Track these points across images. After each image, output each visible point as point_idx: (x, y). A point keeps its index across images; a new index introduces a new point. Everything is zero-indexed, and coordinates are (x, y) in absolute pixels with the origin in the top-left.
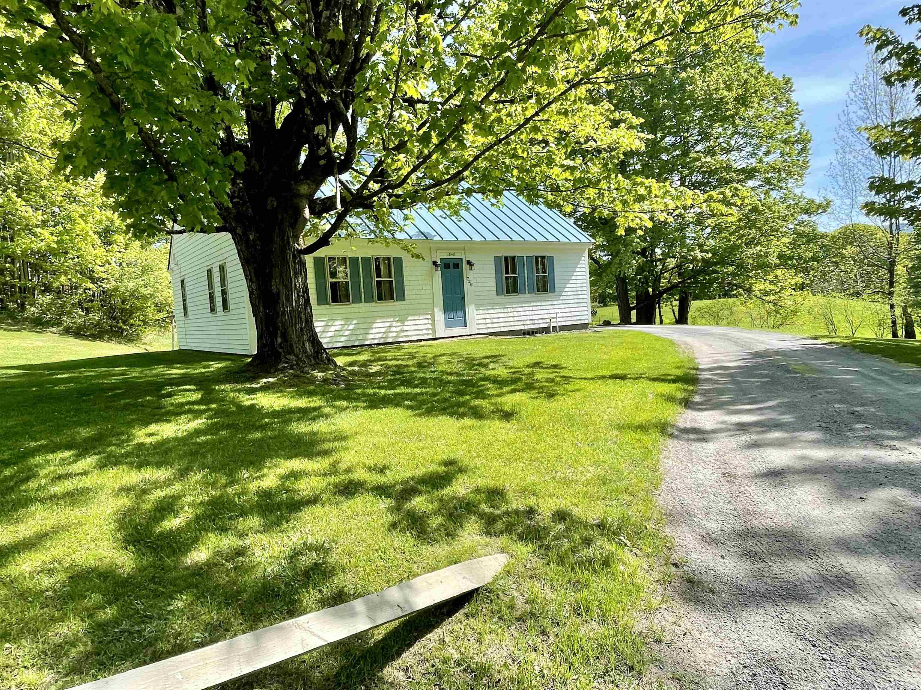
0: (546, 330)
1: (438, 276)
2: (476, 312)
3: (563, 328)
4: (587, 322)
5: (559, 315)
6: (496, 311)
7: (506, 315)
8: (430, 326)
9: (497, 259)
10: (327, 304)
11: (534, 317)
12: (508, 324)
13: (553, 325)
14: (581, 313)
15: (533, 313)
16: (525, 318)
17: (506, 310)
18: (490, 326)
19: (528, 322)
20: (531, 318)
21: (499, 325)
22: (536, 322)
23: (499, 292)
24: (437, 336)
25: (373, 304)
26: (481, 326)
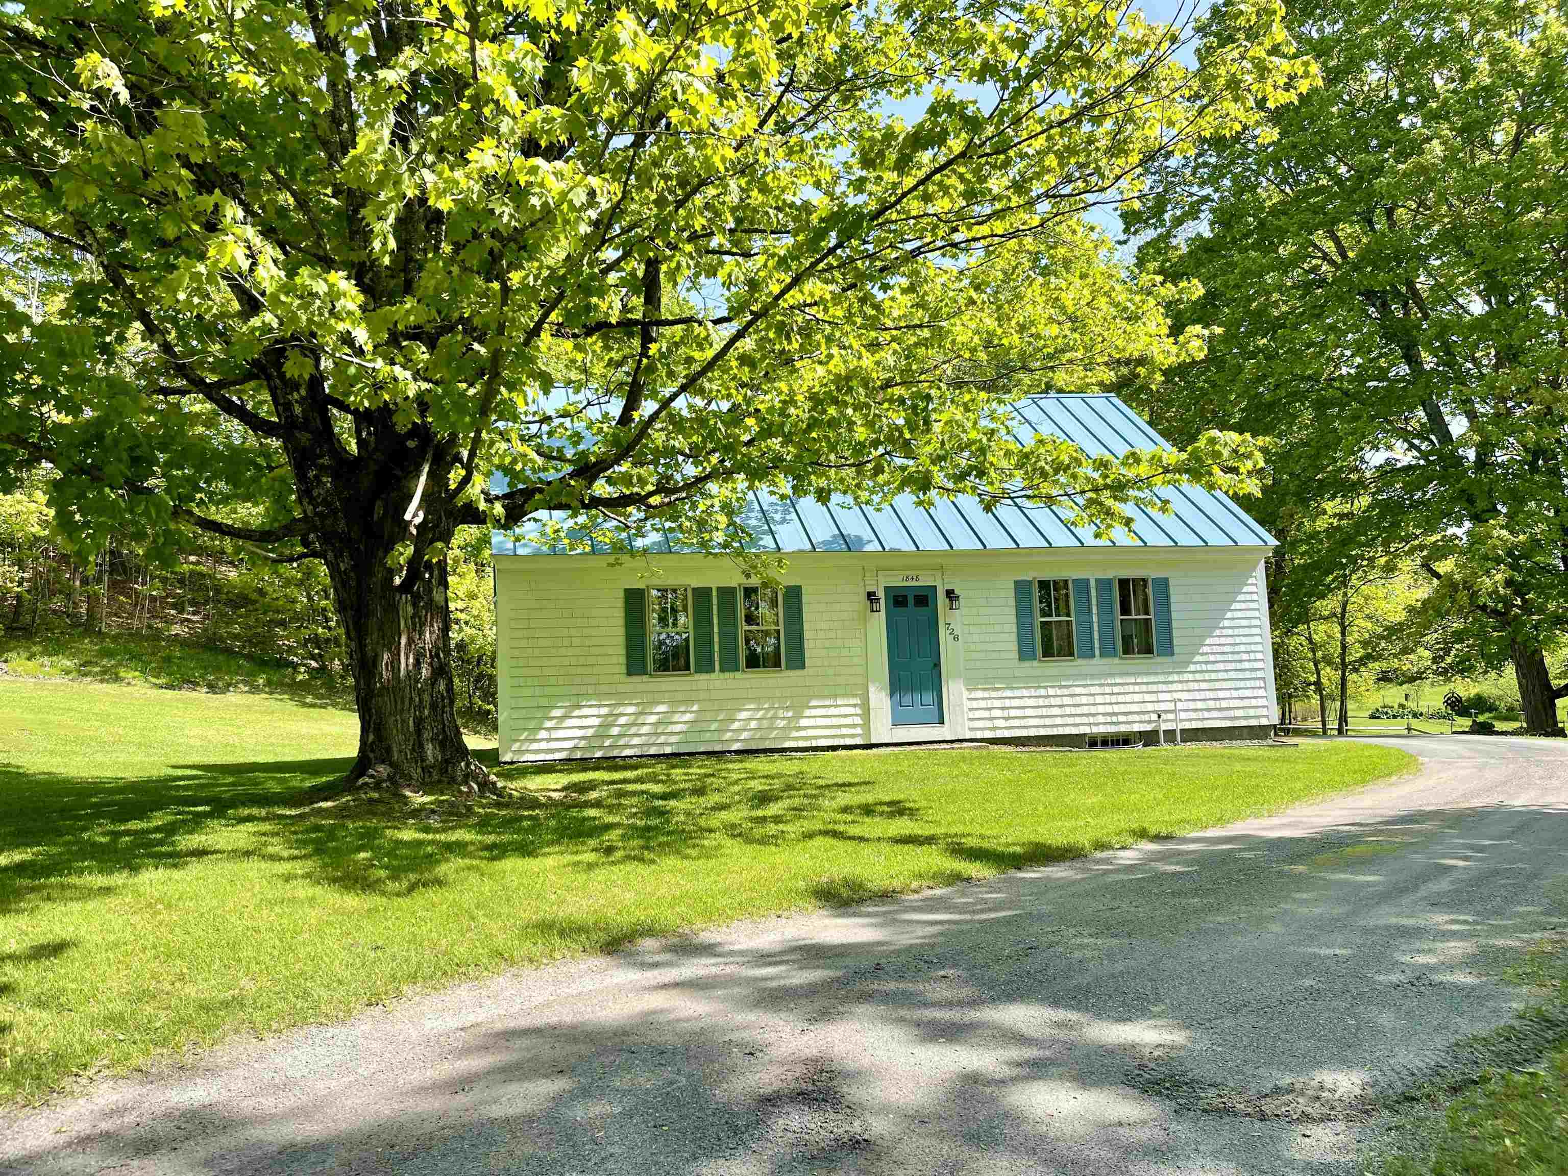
0: (1149, 738)
1: (879, 621)
2: (966, 694)
3: (1192, 735)
4: (1264, 722)
5: (1180, 706)
6: (1017, 693)
7: (1041, 702)
8: (858, 720)
9: (1021, 587)
10: (645, 673)
11: (1116, 709)
12: (1048, 722)
13: (1164, 727)
14: (1245, 703)
15: (1114, 699)
16: (1093, 710)
17: (1043, 692)
18: (1001, 723)
19: (1101, 719)
20: (1109, 709)
21: (1023, 723)
22: (1122, 718)
23: (1025, 653)
24: (873, 741)
25: (737, 675)
26: (979, 724)
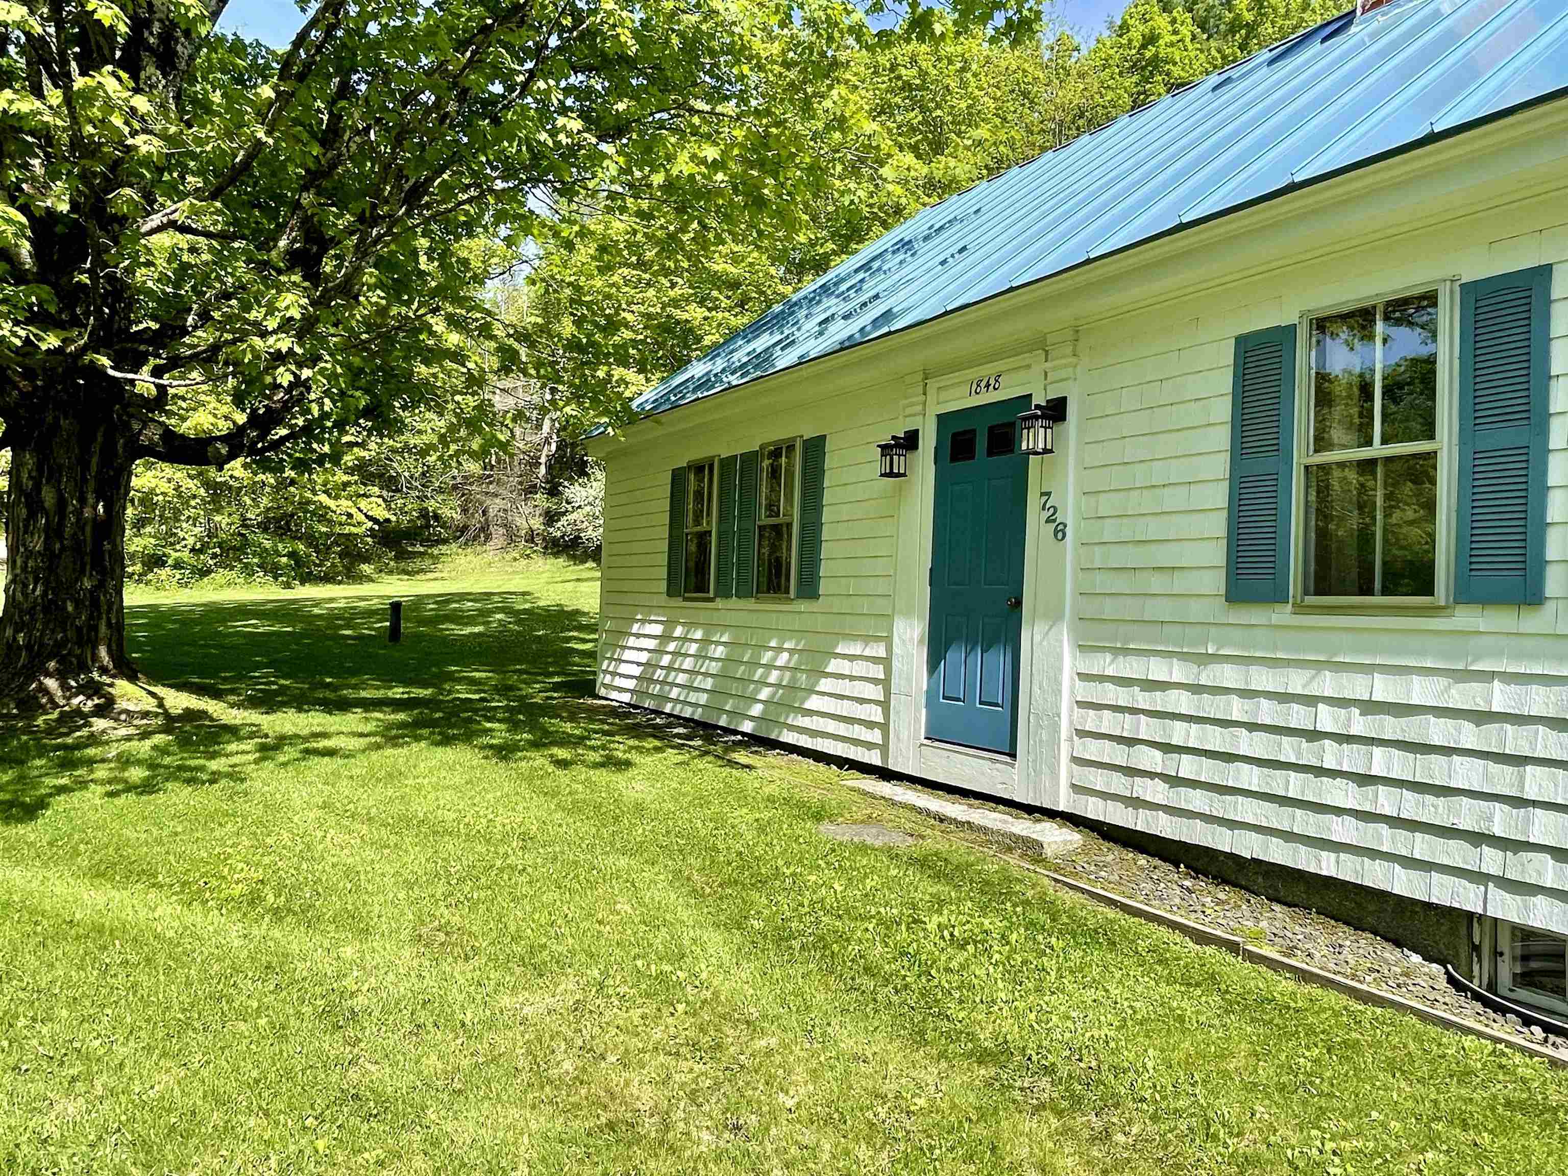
8: (878, 714)
10: (679, 594)
23: (1248, 579)
24: (893, 764)
25: (750, 604)
26: (1098, 780)
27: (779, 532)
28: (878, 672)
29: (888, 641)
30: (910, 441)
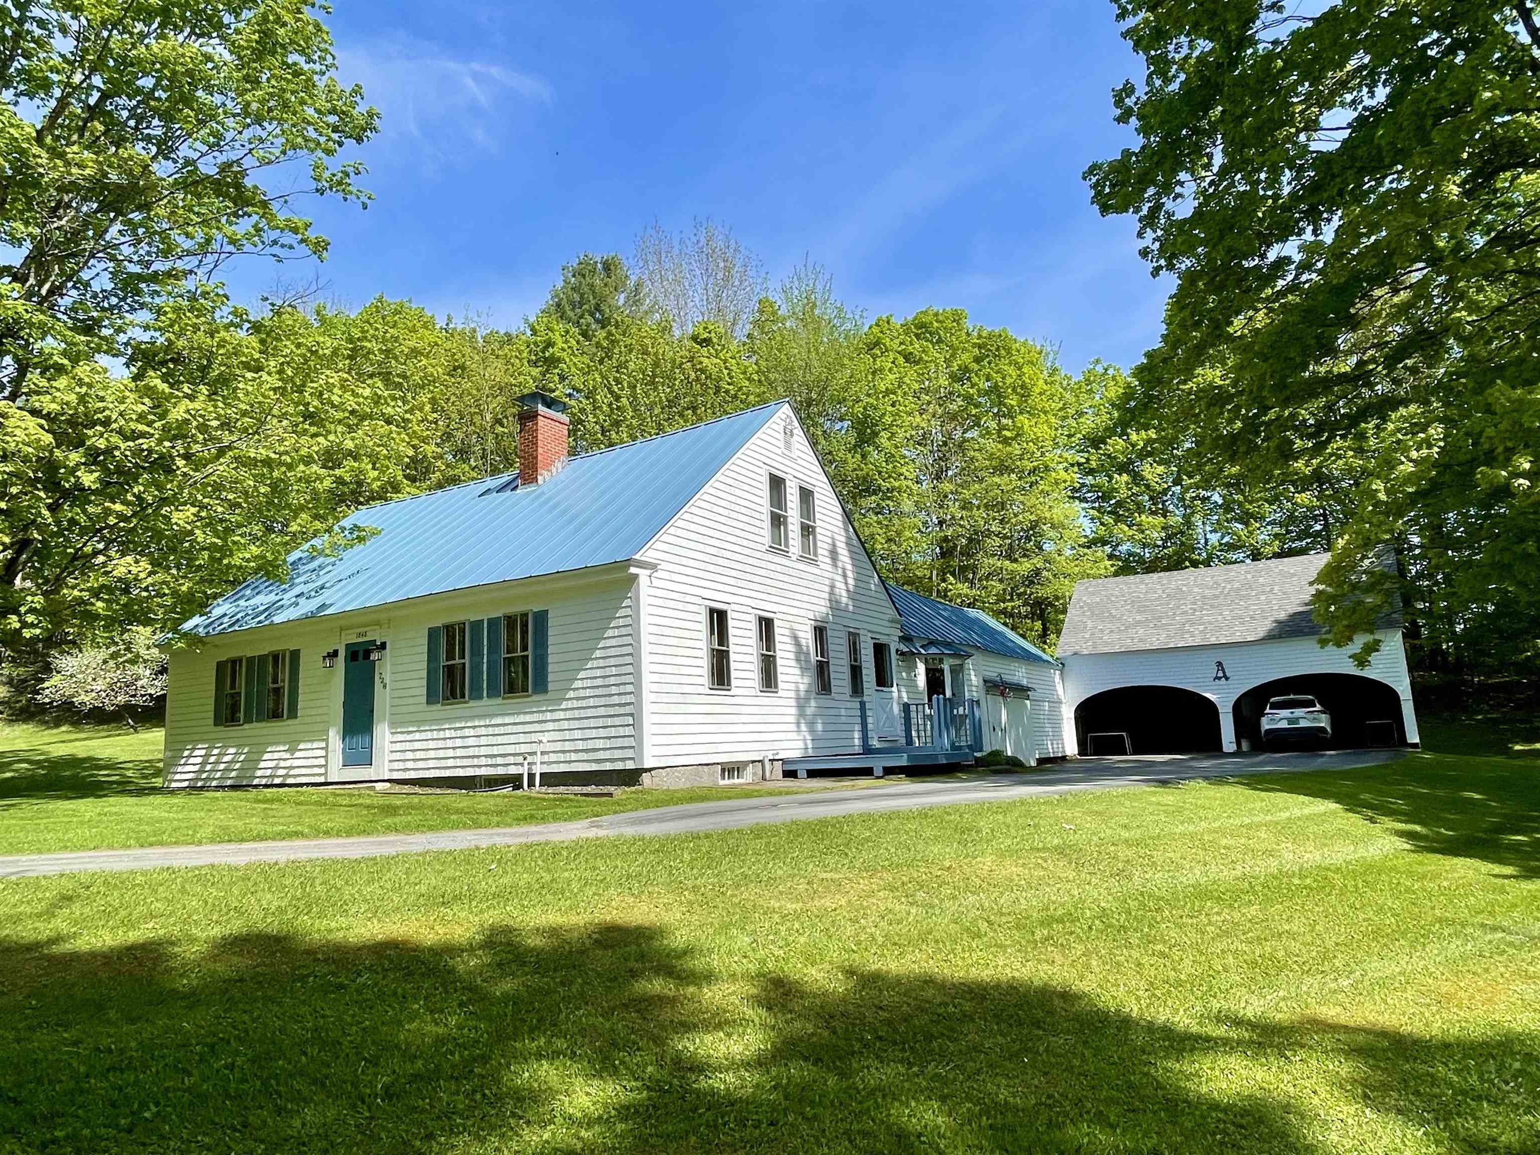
0: (514, 782)
1: (338, 674)
2: (389, 737)
4: (630, 765)
6: (425, 735)
7: (440, 744)
8: (321, 762)
9: (433, 634)
10: (222, 724)
11: (496, 750)
12: (444, 763)
13: (530, 769)
16: (478, 752)
18: (411, 765)
20: (490, 751)
21: (426, 764)
23: (432, 698)
24: (329, 780)
25: (263, 724)
26: (396, 765)
27: (277, 691)
28: (323, 753)
29: (327, 740)
30: (335, 654)
